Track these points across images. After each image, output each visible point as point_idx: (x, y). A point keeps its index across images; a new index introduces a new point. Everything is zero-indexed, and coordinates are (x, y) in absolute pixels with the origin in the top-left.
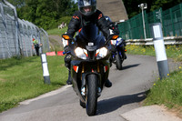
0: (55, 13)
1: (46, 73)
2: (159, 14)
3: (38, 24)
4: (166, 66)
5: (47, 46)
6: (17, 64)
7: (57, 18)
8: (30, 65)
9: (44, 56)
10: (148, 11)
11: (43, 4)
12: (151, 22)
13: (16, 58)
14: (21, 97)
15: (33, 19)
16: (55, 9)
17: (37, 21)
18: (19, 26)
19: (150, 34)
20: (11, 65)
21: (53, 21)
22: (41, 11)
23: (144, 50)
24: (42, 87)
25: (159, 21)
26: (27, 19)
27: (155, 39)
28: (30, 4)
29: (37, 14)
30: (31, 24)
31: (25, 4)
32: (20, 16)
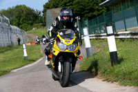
0: (30, 22)
1: (25, 55)
2: (86, 22)
3: (21, 28)
7: (32, 24)
8: (17, 50)
9: (24, 45)
10: (80, 21)
11: (24, 17)
12: (82, 26)
14: (12, 68)
15: (18, 25)
16: (30, 20)
18: (11, 29)
19: (82, 33)
20: (7, 50)
21: (29, 26)
22: (23, 21)
24: (23, 62)
25: (86, 26)
26: (15, 25)
27: (84, 36)
28: (17, 17)
29: (21, 22)
30: (17, 28)
31: (14, 17)
32: (11, 24)
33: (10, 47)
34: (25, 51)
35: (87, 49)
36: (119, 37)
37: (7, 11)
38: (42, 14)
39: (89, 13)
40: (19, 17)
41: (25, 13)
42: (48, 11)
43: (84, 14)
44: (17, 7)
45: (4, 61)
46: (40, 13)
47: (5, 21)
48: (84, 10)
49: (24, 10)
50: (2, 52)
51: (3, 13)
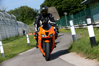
0: (31, 18)
2: (72, 16)
3: (25, 23)
4: (75, 37)
5: (29, 31)
6: (17, 39)
7: (32, 20)
8: (22, 39)
9: (27, 35)
10: (68, 15)
11: (26, 15)
12: (69, 20)
14: (19, 52)
15: (23, 21)
16: (31, 16)
18: (17, 24)
19: (69, 25)
22: (26, 17)
23: (67, 31)
25: (72, 19)
26: (20, 21)
27: (71, 26)
28: (21, 15)
29: (24, 19)
30: (22, 23)
31: (19, 15)
32: (17, 20)
33: (17, 37)
34: (28, 39)
35: (73, 36)
36: (97, 26)
37: (14, 11)
39: (73, 9)
40: (23, 15)
41: (27, 11)
43: (70, 11)
44: (21, 7)
45: (13, 47)
46: (38, 11)
47: (13, 18)
48: (70, 7)
49: (27, 9)
50: (12, 41)
51: (11, 12)
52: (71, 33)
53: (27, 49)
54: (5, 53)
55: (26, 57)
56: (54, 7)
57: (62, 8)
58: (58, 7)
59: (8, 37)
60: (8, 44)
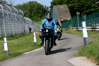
0: (40, 15)
1: (35, 41)
2: (85, 17)
3: (32, 19)
4: (87, 40)
5: (36, 29)
6: (23, 36)
7: (41, 17)
8: (28, 37)
9: (34, 33)
10: (80, 15)
11: (35, 11)
12: (81, 20)
13: (22, 34)
14: (24, 51)
15: (30, 17)
16: (40, 13)
17: (32, 18)
18: (24, 20)
19: (81, 26)
20: (20, 37)
21: (39, 18)
22: (34, 14)
23: (78, 32)
24: (33, 47)
25: (84, 20)
26: (28, 17)
27: (83, 28)
28: (29, 11)
29: (32, 15)
30: (29, 19)
31: (27, 11)
32: (25, 16)
33: (23, 34)
34: (35, 38)
38: (50, 9)
39: (87, 9)
40: (31, 11)
41: (36, 7)
42: (54, 7)
43: (83, 11)
44: (30, 2)
45: (18, 45)
46: (48, 8)
47: (20, 13)
48: (83, 7)
49: (36, 5)
50: (17, 38)
51: (19, 7)
52: (82, 35)
53: (33, 48)
54: (9, 51)
55: (31, 57)
56: (66, 6)
57: (74, 7)
58: (70, 5)
59: (14, 33)
60: (12, 41)
